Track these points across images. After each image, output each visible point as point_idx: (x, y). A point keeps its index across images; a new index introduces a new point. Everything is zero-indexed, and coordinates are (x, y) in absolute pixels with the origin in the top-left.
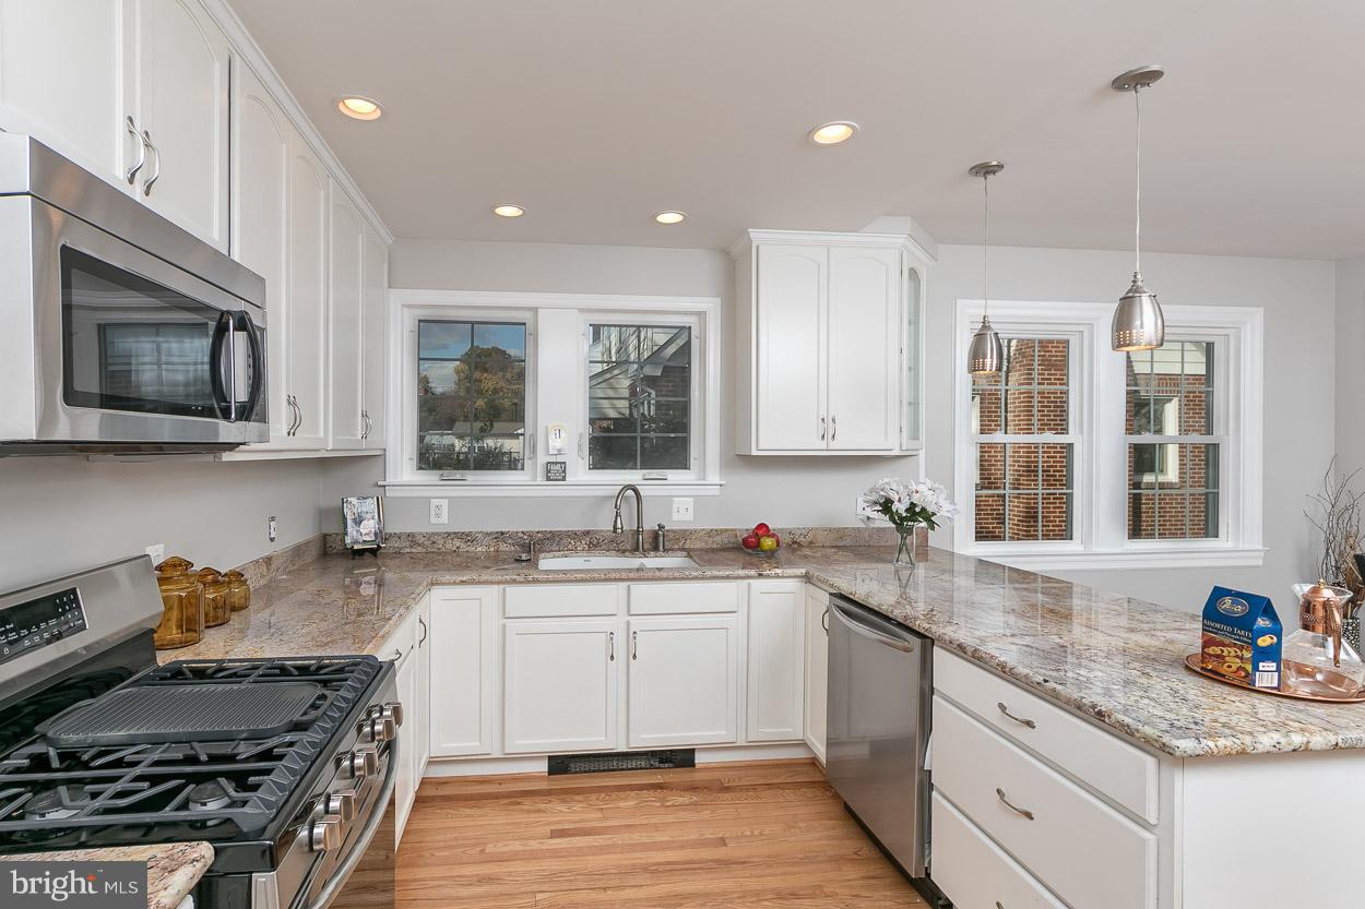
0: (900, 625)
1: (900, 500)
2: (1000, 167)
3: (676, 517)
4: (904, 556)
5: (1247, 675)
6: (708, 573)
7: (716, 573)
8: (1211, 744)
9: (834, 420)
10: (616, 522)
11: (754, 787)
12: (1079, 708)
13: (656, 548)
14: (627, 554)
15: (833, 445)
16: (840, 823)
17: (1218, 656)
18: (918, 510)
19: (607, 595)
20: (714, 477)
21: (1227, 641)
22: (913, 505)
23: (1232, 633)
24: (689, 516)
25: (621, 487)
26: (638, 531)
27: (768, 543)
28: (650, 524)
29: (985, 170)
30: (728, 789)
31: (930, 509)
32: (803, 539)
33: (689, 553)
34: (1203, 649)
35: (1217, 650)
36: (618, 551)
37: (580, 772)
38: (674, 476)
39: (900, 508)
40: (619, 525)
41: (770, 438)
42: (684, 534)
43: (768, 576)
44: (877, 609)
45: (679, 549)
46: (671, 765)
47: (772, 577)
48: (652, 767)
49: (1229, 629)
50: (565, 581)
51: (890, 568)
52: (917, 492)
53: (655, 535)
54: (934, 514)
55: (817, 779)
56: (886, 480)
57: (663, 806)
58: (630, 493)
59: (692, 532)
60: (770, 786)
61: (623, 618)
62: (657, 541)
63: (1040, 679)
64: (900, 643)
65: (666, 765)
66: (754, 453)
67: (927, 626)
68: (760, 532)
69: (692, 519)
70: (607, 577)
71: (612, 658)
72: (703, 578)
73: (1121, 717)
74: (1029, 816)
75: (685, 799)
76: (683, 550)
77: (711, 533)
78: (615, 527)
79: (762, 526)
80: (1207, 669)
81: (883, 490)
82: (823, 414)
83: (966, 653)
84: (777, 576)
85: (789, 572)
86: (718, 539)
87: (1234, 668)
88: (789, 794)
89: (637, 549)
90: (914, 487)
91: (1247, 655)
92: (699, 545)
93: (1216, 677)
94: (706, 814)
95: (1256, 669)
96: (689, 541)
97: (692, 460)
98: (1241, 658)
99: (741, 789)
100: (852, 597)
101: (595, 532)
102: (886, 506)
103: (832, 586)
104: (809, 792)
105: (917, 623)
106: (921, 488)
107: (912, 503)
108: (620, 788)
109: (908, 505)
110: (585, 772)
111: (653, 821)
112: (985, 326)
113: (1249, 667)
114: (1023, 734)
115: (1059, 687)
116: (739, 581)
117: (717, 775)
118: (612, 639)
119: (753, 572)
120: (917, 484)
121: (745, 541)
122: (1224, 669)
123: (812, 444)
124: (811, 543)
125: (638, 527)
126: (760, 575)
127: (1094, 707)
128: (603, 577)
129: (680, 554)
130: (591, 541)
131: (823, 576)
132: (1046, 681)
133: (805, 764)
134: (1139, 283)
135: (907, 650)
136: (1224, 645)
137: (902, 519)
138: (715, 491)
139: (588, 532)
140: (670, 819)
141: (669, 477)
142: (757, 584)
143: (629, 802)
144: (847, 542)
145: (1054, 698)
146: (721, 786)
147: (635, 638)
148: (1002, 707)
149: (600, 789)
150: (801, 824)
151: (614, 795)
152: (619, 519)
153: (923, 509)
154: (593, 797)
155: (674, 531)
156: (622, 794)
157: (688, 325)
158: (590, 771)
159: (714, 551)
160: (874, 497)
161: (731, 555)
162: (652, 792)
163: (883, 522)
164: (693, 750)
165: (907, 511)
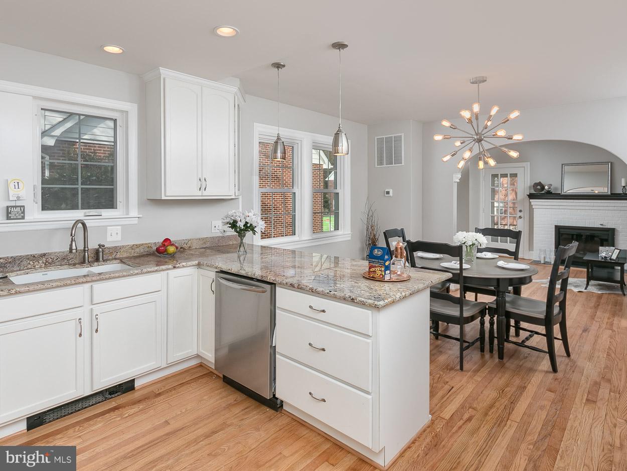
0: (258, 280)
1: (241, 221)
2: (284, 66)
3: (109, 239)
4: (242, 249)
5: (383, 276)
6: (145, 270)
7: (149, 270)
8: (387, 301)
9: (205, 180)
10: (71, 245)
11: (174, 388)
12: (345, 299)
13: (97, 260)
14: (77, 266)
15: (205, 193)
16: (223, 390)
17: (374, 271)
18: (248, 225)
19: (78, 293)
20: (134, 212)
21: (377, 265)
22: (247, 223)
23: (378, 262)
24: (119, 238)
25: (74, 222)
26: (84, 250)
27: (171, 249)
28: (93, 245)
29: (278, 66)
30: (159, 394)
31: (254, 225)
32: (185, 245)
33: (122, 261)
34: (369, 269)
35: (374, 269)
36: (70, 265)
37: (54, 420)
38: (106, 213)
39: (241, 224)
40: (74, 247)
41: (172, 189)
42: (116, 249)
43: (179, 267)
44: (245, 275)
45: (112, 259)
46: (119, 393)
47: (181, 268)
48: (106, 399)
49: (377, 261)
50: (43, 289)
51: (235, 255)
52: (248, 216)
53: (97, 252)
54: (256, 227)
55: (205, 373)
56: (233, 211)
57: (122, 418)
58: (80, 225)
59: (121, 248)
60: (182, 384)
61: (88, 307)
62: (98, 256)
63: (328, 291)
64: (261, 289)
65: (116, 395)
66: (164, 198)
67: (274, 279)
68: (166, 244)
69: (120, 239)
70: (76, 282)
71: (80, 335)
72: (142, 273)
73: (360, 299)
74: (324, 350)
75: (135, 409)
76: (116, 259)
77: (133, 247)
78: (71, 249)
79: (167, 240)
80: (370, 277)
81: (232, 216)
82: (200, 176)
83: (294, 287)
84: (184, 267)
85: (190, 263)
86: (137, 250)
87: (379, 275)
88: (194, 385)
89: (84, 262)
90: (247, 214)
91: (383, 269)
92: (125, 255)
93: (373, 279)
94: (152, 412)
95: (385, 274)
96: (119, 253)
97: (118, 203)
98: (381, 271)
99: (167, 391)
100: (230, 271)
101: (50, 254)
102: (234, 225)
103: (216, 268)
104: (204, 380)
105: (268, 278)
106: (250, 214)
107: (246, 222)
108: (88, 419)
109: (244, 223)
110: (57, 419)
111: (120, 428)
112: (279, 138)
113: (383, 274)
114: (321, 316)
115: (336, 293)
116: (162, 272)
117: (151, 389)
118: (80, 323)
119: (170, 266)
120: (248, 213)
121: (158, 250)
122: (376, 276)
123: (193, 192)
124: (190, 247)
125: (85, 248)
126: (174, 267)
127: (350, 297)
128: (73, 282)
129: (115, 261)
130: (47, 260)
131: (209, 263)
132: (330, 291)
133: (197, 367)
134: (341, 128)
135: (263, 292)
136: (376, 267)
137: (241, 230)
138: (135, 221)
139: (44, 255)
140: (130, 423)
141: (103, 214)
142: (173, 273)
143: (99, 424)
144: (208, 245)
145: (335, 298)
146: (156, 393)
147: (97, 319)
148: (311, 307)
149: (73, 425)
150: (205, 397)
151: (86, 425)
152: (74, 243)
153: (251, 225)
154: (71, 431)
155: (109, 248)
156: (91, 422)
157: (114, 118)
158: (61, 417)
159: (135, 257)
160: (228, 220)
161: (151, 258)
162: (112, 414)
163: (231, 232)
164: (134, 380)
165: (244, 226)
